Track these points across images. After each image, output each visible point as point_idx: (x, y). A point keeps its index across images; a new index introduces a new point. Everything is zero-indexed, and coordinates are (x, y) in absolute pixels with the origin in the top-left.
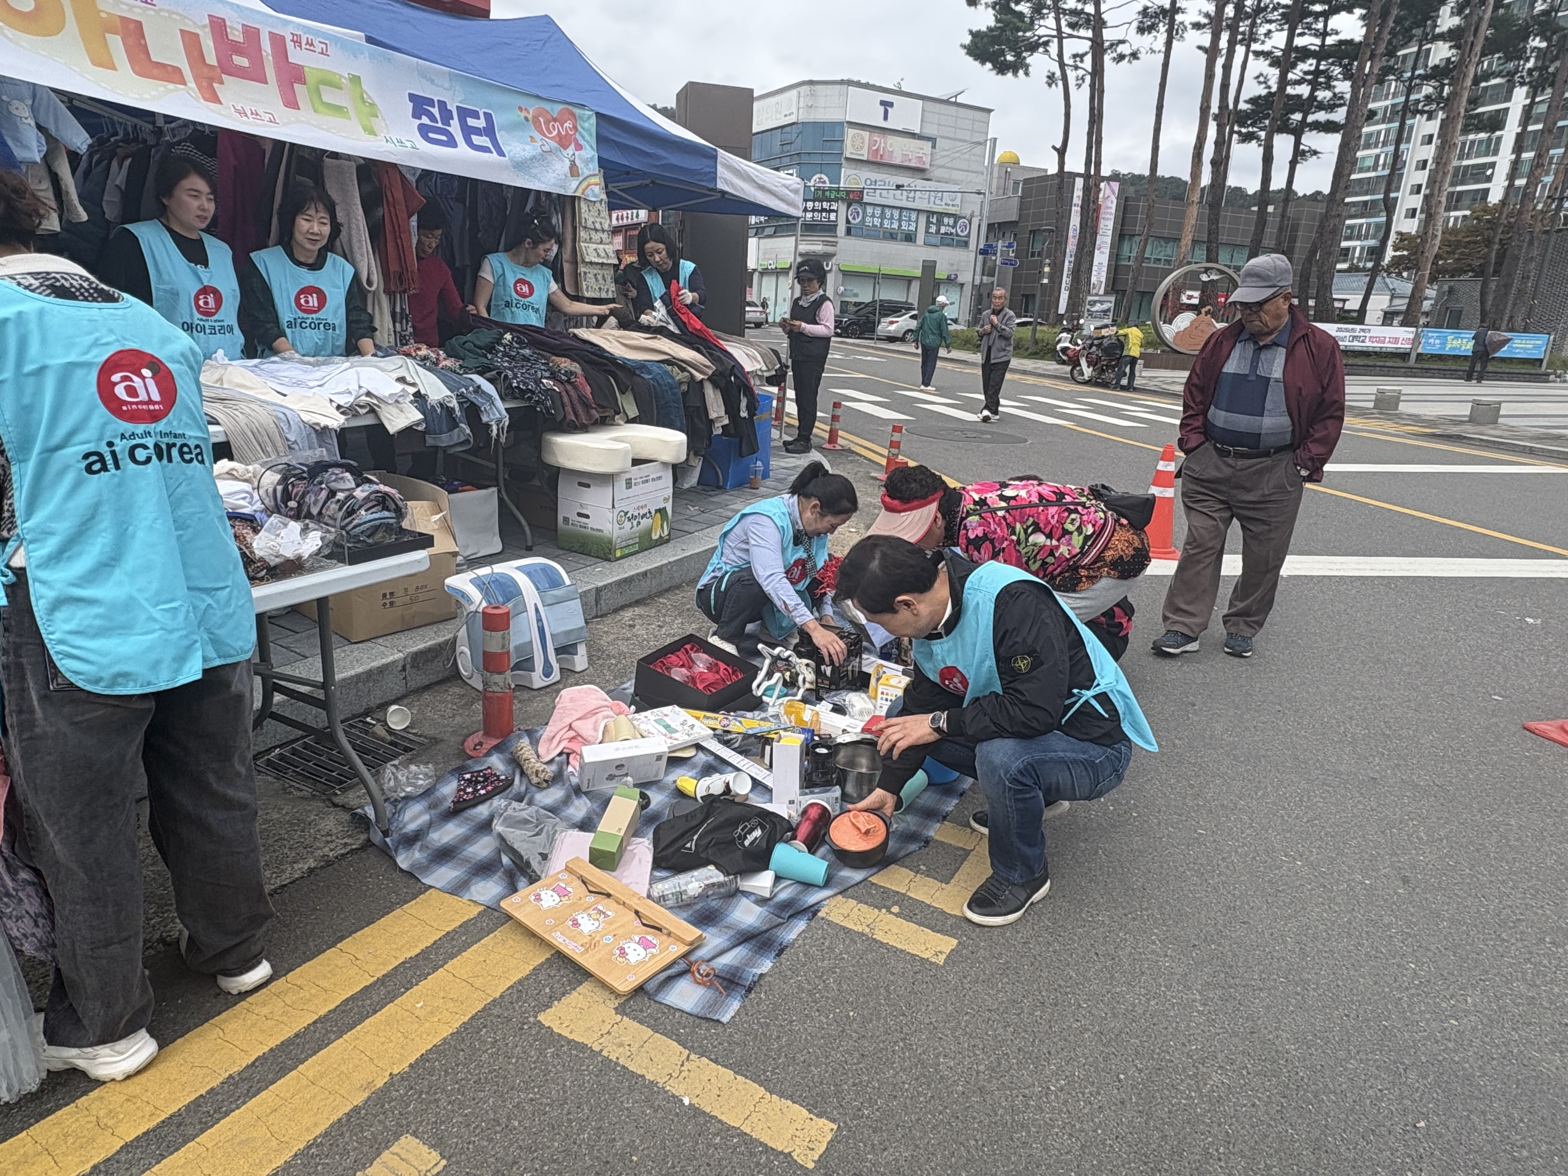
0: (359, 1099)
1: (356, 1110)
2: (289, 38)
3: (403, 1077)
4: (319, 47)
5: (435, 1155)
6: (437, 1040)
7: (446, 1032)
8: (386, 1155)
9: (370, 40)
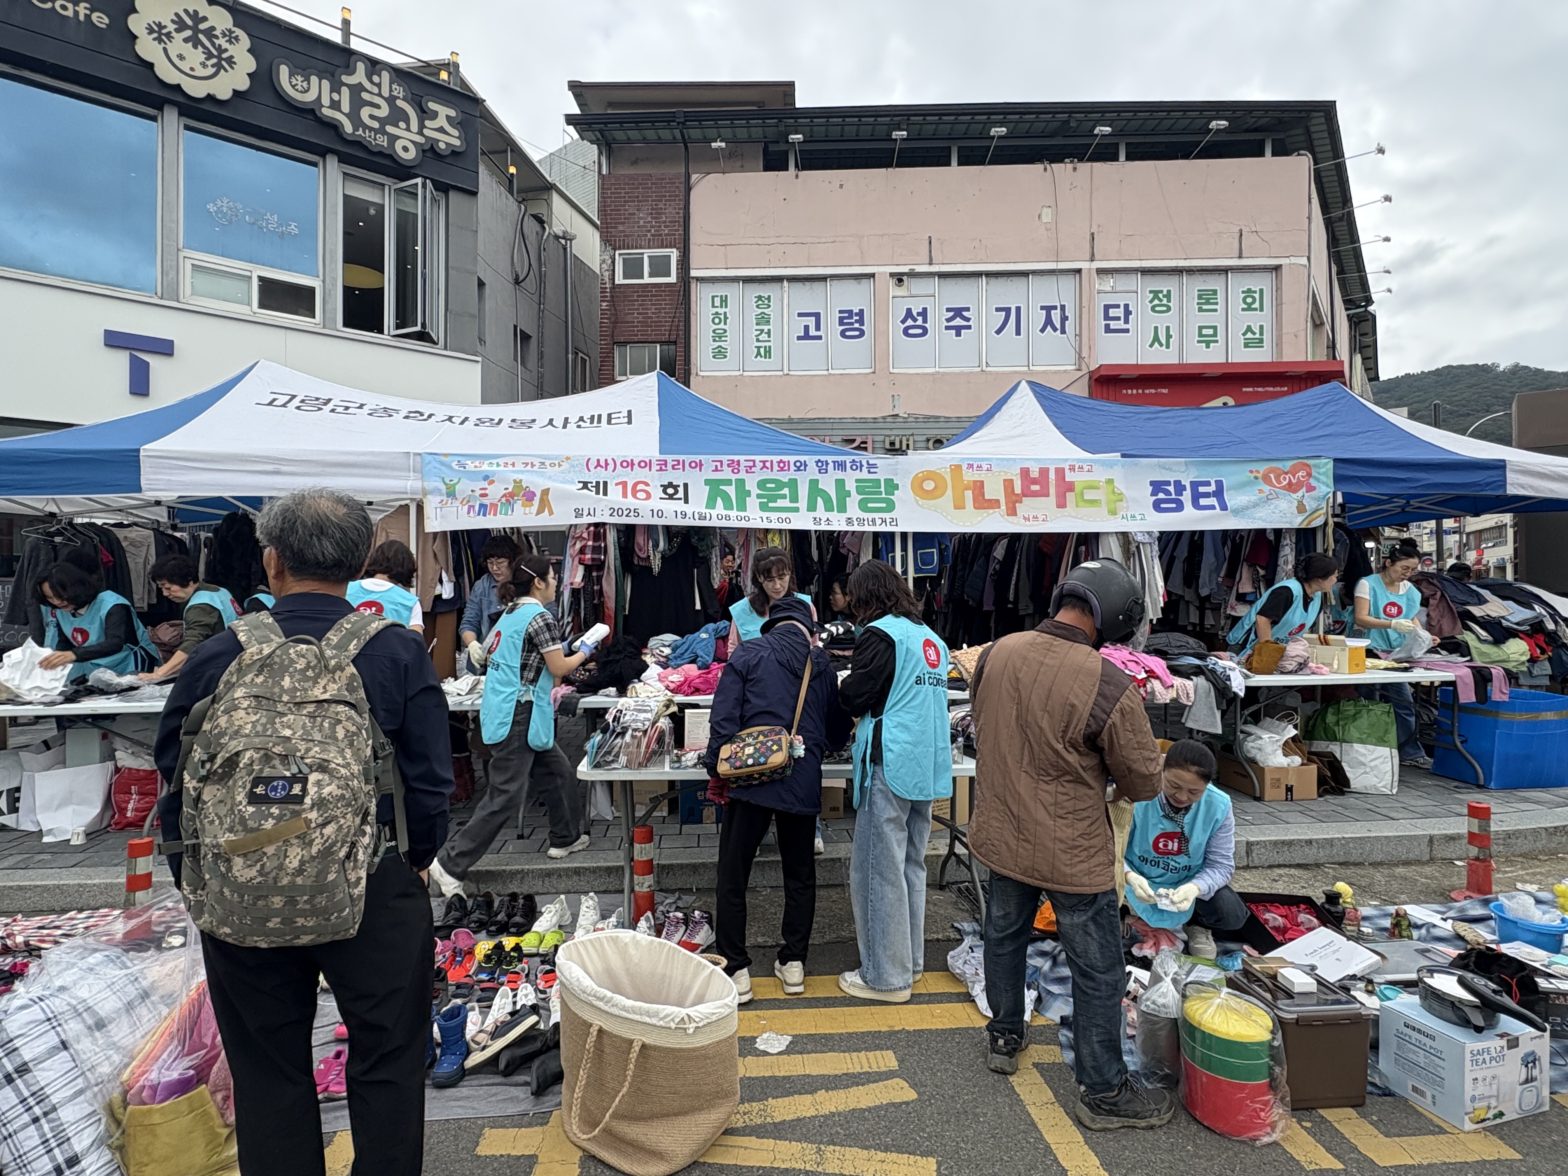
0: (884, 1029)
1: (880, 1032)
2: (1067, 468)
3: (908, 1032)
4: (1086, 468)
5: (896, 1064)
6: (933, 1027)
7: (940, 1026)
8: (878, 1052)
9: (1123, 456)
